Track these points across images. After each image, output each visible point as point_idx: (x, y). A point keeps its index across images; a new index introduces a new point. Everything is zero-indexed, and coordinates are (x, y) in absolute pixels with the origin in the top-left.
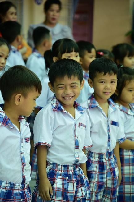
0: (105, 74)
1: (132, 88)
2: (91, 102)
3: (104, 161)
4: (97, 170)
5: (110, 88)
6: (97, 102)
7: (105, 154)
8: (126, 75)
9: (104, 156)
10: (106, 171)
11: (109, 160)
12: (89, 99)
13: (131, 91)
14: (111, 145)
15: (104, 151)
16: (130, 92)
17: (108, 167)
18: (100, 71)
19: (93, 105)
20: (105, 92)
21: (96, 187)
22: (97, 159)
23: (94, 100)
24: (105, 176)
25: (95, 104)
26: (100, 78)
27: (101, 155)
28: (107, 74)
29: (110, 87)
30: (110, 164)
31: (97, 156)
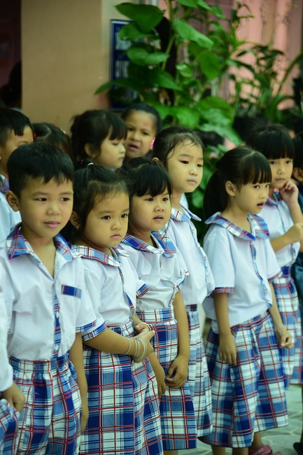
0: (47, 181)
1: (108, 212)
2: (14, 245)
3: (46, 377)
4: (30, 400)
5: (60, 212)
6: (27, 244)
7: (48, 362)
8: (96, 182)
9: (46, 368)
10: (50, 402)
11: (58, 375)
12: (8, 238)
13: (106, 218)
14: (62, 341)
15: (47, 355)
16: (104, 221)
17: (56, 392)
18: (36, 175)
19: (18, 251)
20: (47, 221)
21: (27, 440)
22: (29, 376)
23: (20, 239)
24: (49, 412)
25: (22, 247)
26: (37, 190)
27: (39, 365)
28: (52, 181)
29: (60, 209)
30: (61, 385)
31: (30, 367)
